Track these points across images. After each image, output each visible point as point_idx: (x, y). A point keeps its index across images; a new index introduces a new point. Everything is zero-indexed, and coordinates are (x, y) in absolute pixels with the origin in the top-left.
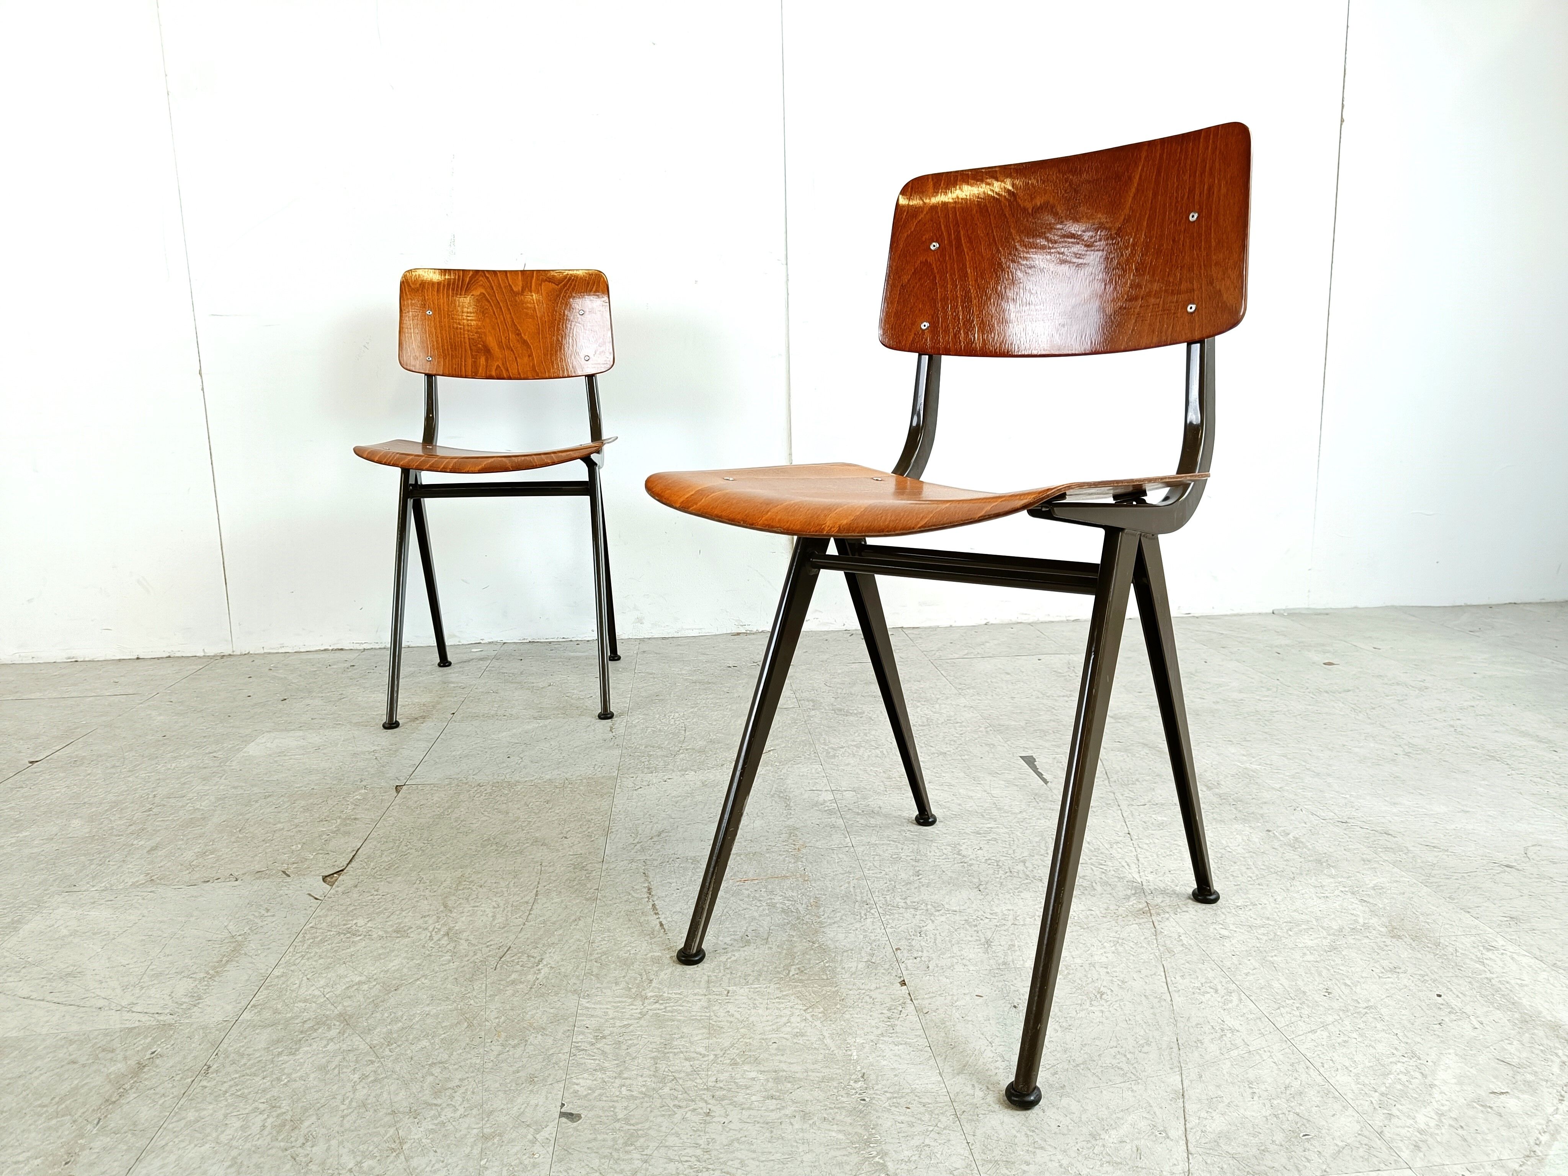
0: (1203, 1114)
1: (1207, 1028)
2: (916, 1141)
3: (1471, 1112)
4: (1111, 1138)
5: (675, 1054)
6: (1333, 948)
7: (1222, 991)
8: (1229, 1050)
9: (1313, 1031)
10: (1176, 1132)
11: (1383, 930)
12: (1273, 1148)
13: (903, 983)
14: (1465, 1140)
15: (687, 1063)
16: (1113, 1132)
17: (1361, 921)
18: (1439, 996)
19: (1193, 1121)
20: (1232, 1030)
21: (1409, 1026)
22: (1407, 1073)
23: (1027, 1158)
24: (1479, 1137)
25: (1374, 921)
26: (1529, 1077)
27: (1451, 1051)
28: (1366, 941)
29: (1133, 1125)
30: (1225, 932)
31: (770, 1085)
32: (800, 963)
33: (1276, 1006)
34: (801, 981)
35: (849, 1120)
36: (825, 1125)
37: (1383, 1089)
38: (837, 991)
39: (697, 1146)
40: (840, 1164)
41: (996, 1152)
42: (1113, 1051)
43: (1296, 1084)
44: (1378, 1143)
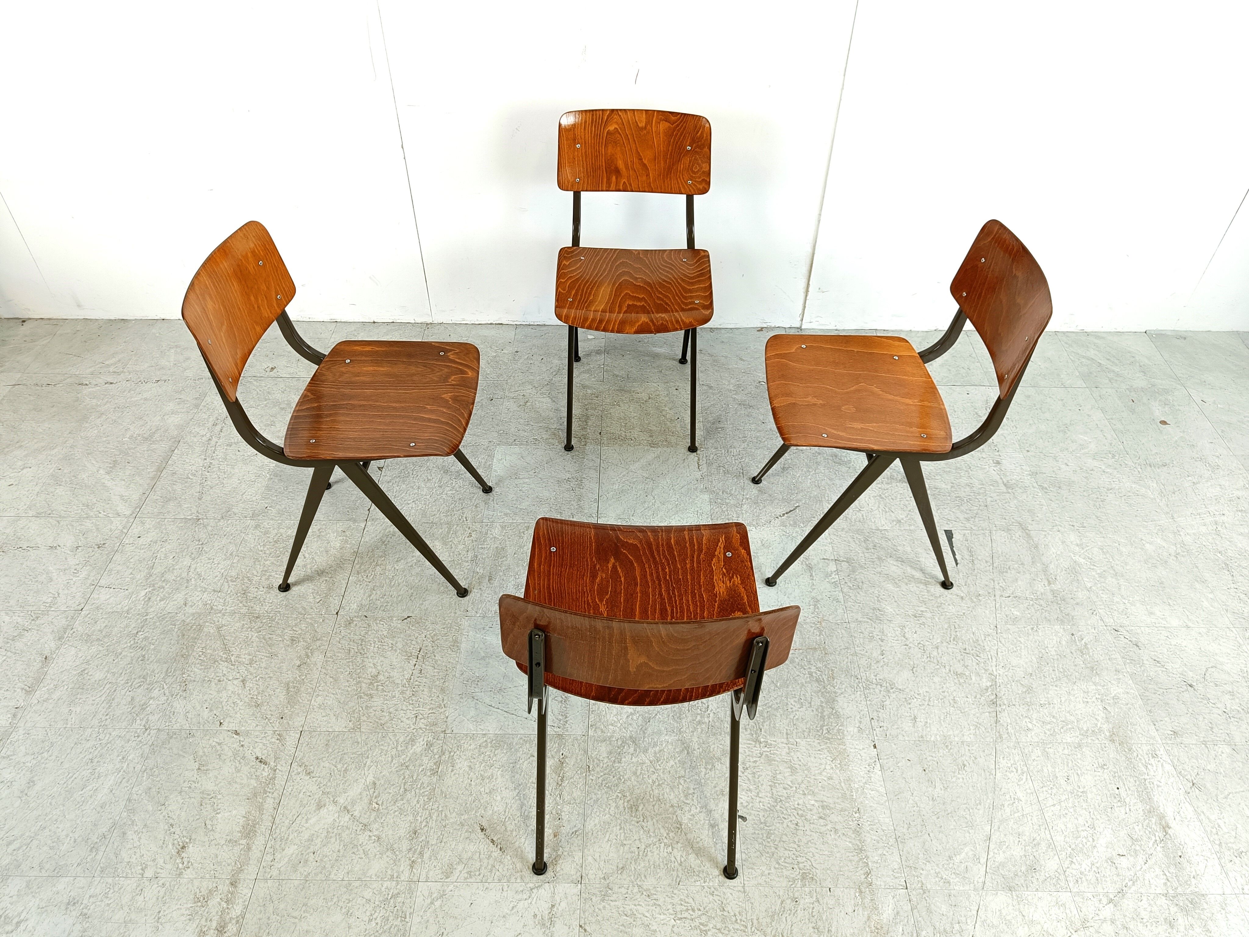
0: (996, 851)
1: (1008, 797)
2: (880, 852)
3: (1105, 865)
4: (957, 859)
5: (779, 784)
6: (1080, 746)
7: (1019, 772)
8: (1015, 813)
9: (1054, 805)
10: (983, 861)
11: (1108, 734)
12: (1020, 874)
13: (875, 747)
14: (1097, 880)
15: (785, 791)
16: (958, 857)
17: (1099, 725)
18: (1118, 788)
19: (991, 854)
20: (1019, 800)
21: (1097, 807)
22: (1086, 838)
23: (923, 867)
24: (1104, 879)
25: (1105, 726)
26: (1138, 848)
27: (1110, 827)
28: (1097, 741)
29: (967, 854)
30: (1030, 726)
31: (820, 810)
32: (827, 725)
33: (1042, 785)
34: (829, 739)
35: (853, 836)
36: (844, 838)
37: (1073, 846)
38: (845, 749)
39: (795, 842)
40: (850, 861)
41: (911, 862)
42: (964, 806)
43: (1038, 838)
44: (1062, 877)
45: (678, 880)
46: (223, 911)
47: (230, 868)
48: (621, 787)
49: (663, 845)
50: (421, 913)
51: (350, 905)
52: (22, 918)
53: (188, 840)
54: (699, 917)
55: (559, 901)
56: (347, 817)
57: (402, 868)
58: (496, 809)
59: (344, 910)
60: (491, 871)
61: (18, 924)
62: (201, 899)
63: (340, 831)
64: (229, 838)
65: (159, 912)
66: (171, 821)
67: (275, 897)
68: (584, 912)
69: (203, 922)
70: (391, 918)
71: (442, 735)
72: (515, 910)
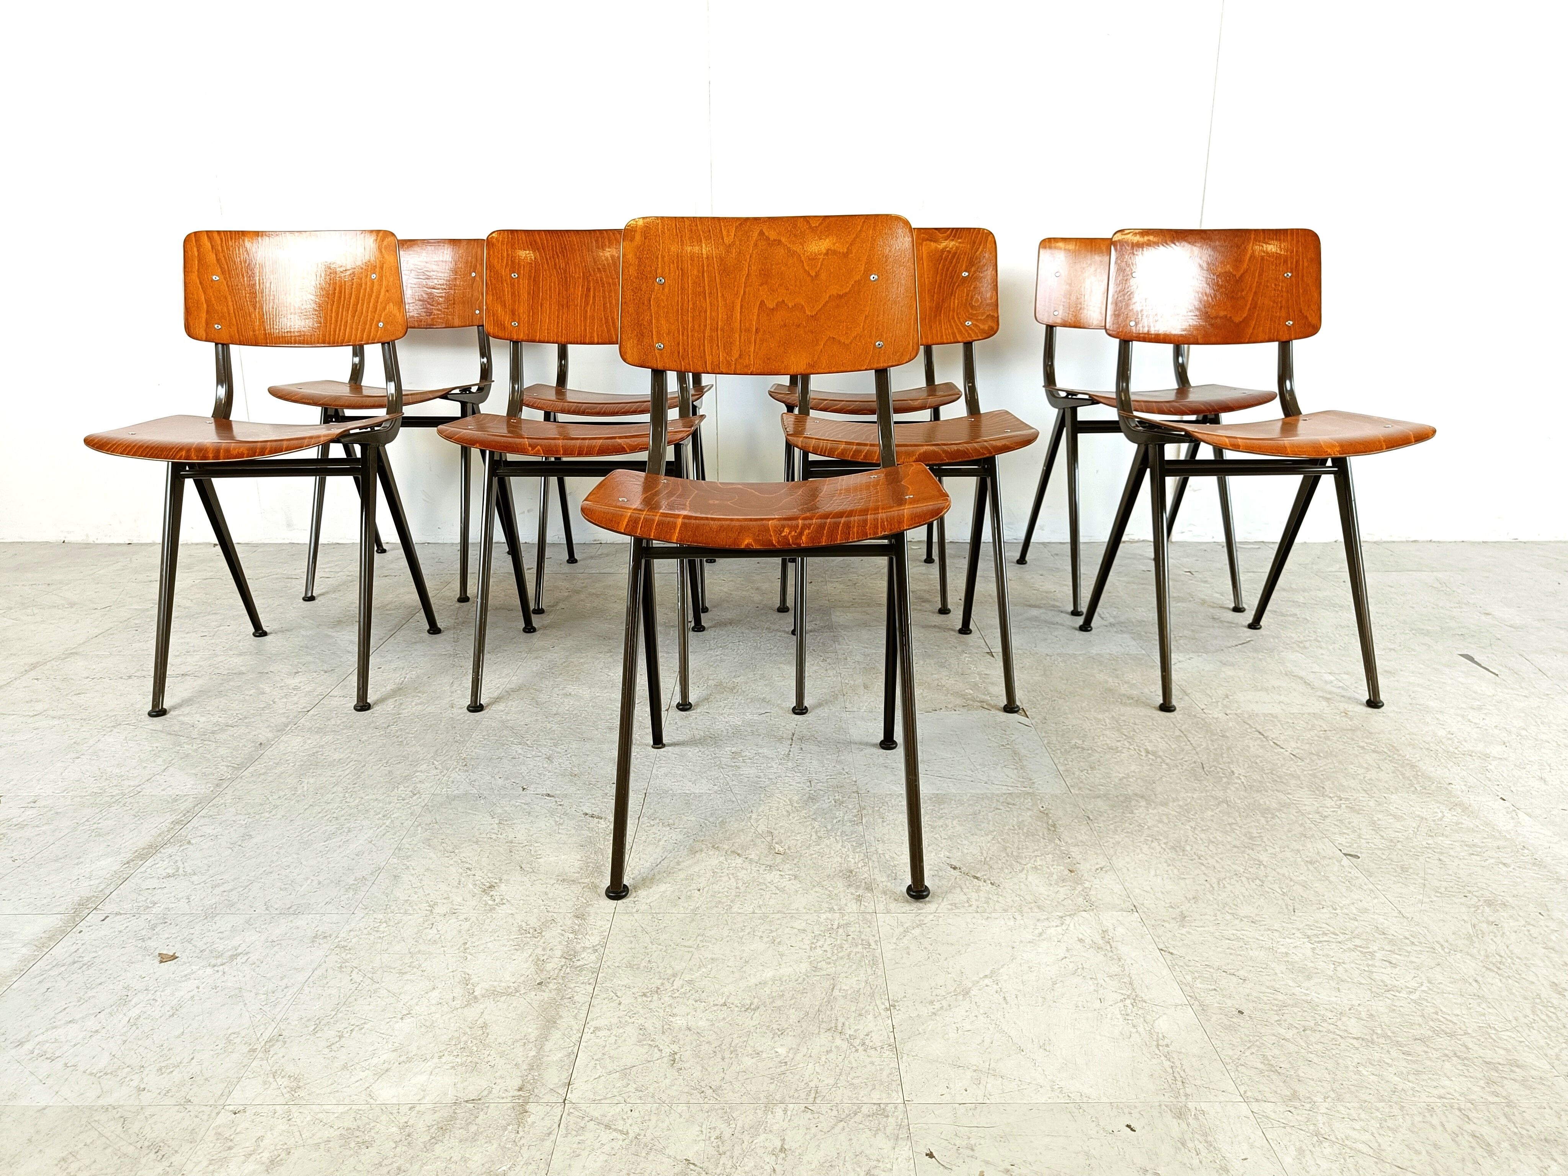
13: (1503, 799)
15: (1399, 834)
31: (1466, 848)
32: (1418, 783)
34: (1430, 794)
35: (1535, 868)
36: (1522, 870)
38: (1461, 801)
39: (1449, 875)
45: (1291, 908)
46: (569, 941)
47: (570, 904)
48: (1146, 832)
49: (1244, 879)
50: (894, 940)
51: (774, 934)
52: (239, 951)
53: (497, 881)
54: (1350, 939)
55: (1111, 927)
56: (739, 860)
57: (843, 901)
58: (966, 851)
59: (765, 939)
60: (987, 903)
61: (233, 957)
62: (531, 931)
63: (733, 871)
64: (561, 878)
65: (465, 943)
66: (467, 865)
67: (649, 929)
68: (1159, 937)
69: (539, 951)
70: (845, 946)
71: (855, 795)
72: (1044, 936)
